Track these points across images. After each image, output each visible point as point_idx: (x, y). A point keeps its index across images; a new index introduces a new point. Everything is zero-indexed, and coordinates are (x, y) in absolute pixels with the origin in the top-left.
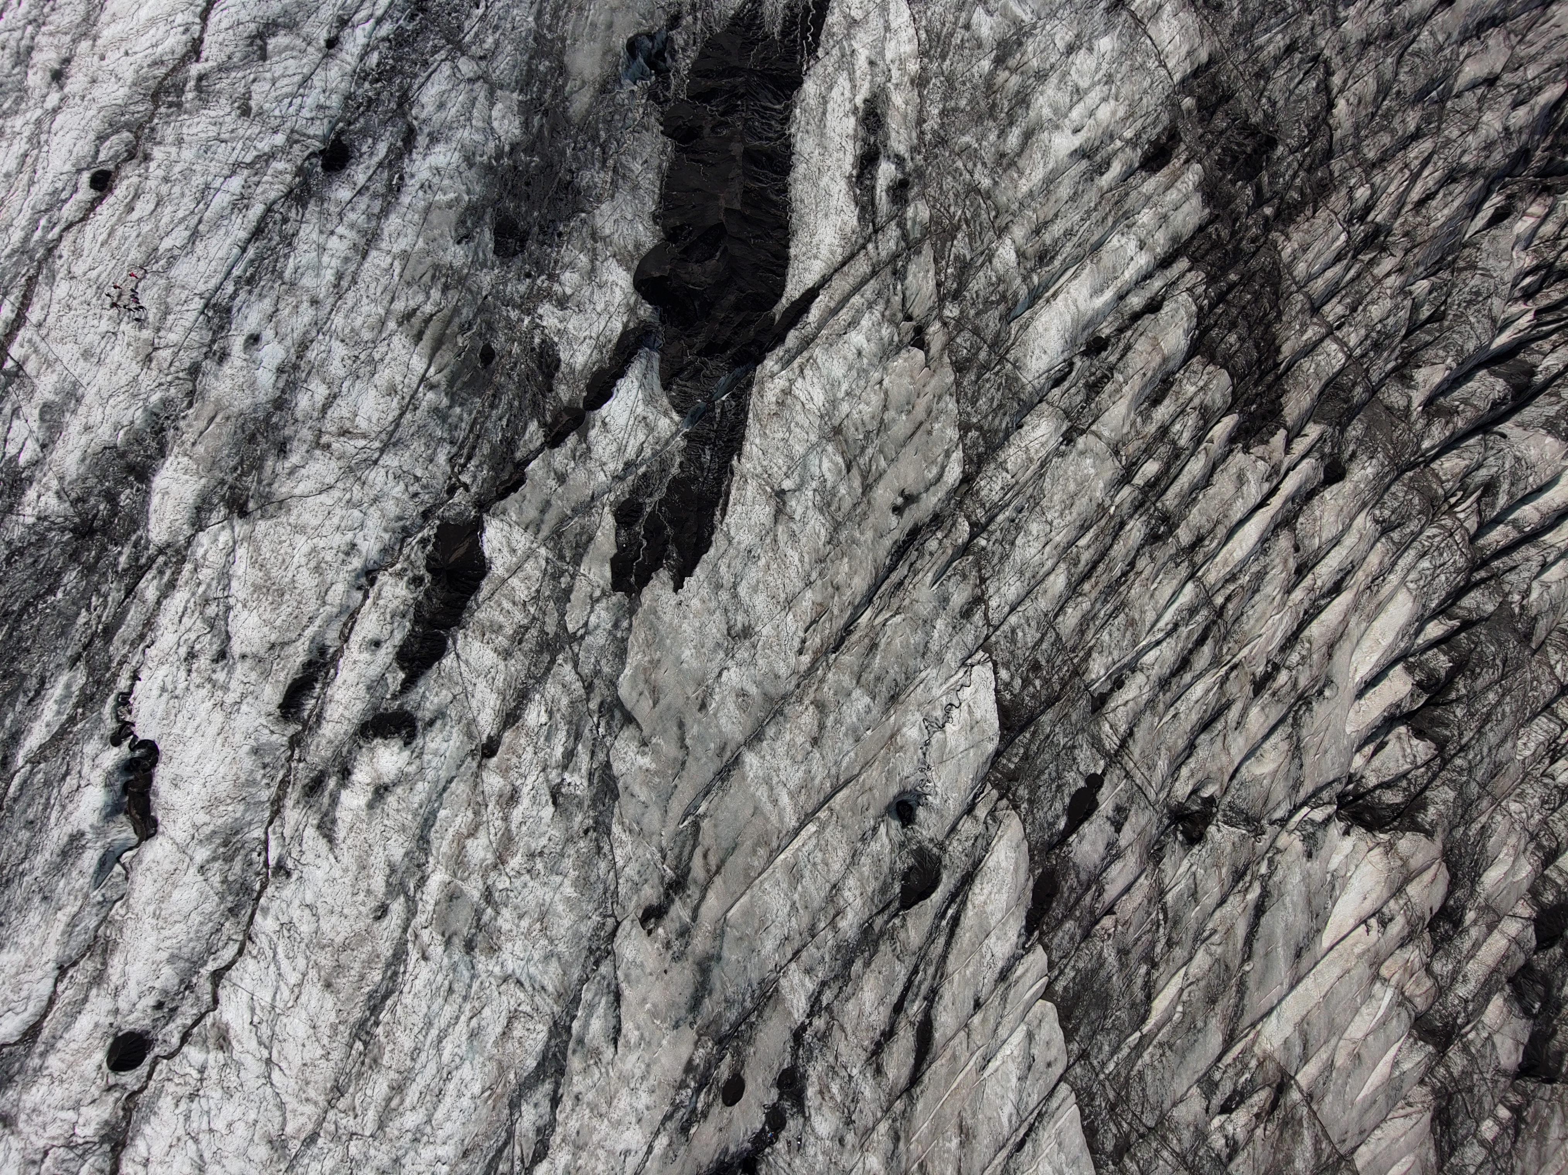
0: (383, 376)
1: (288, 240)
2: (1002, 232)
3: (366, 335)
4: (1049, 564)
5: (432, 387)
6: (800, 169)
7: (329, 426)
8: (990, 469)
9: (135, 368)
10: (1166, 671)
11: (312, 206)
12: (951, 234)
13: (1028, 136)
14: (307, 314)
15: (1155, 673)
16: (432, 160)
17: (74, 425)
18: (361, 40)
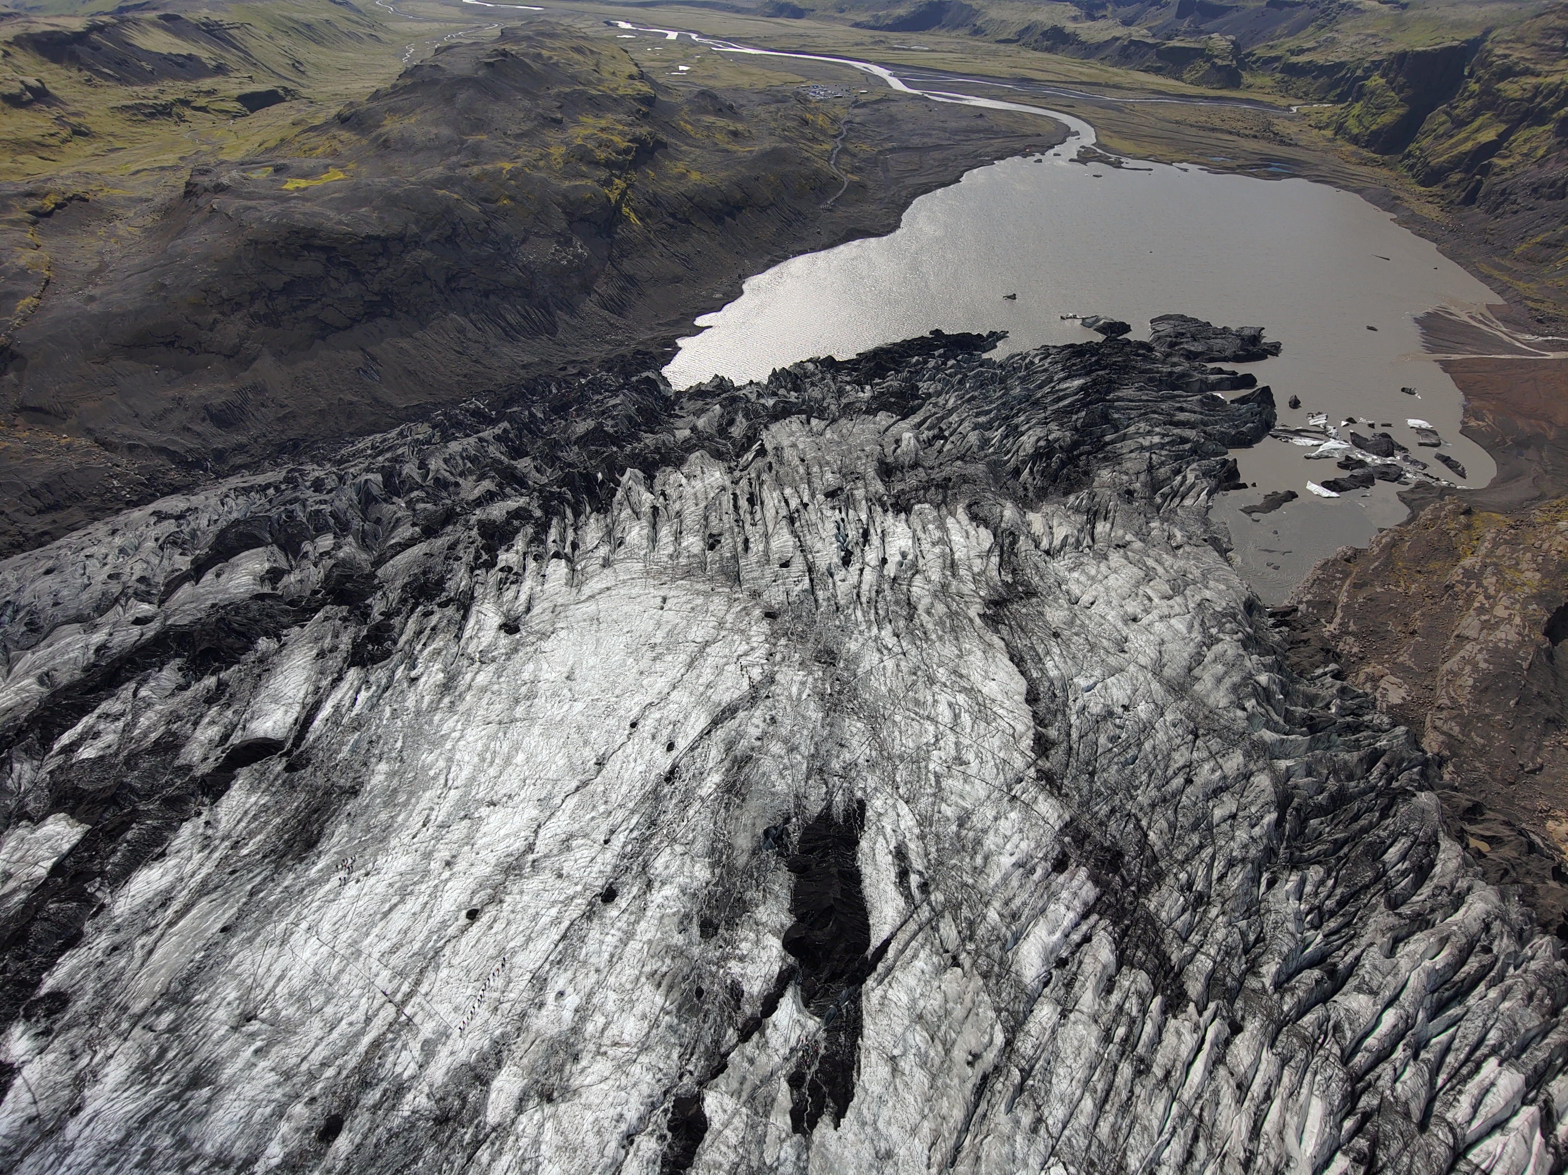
0: (639, 1009)
1: (582, 939)
2: (987, 904)
3: (629, 986)
4: (1078, 1093)
5: (668, 1013)
6: (867, 882)
7: (606, 1041)
8: (1021, 1036)
9: (487, 1015)
10: (1180, 1160)
11: (596, 921)
12: (959, 906)
13: (986, 858)
14: (593, 978)
15: (1172, 1161)
16: (663, 893)
17: (443, 1052)
18: (623, 839)
